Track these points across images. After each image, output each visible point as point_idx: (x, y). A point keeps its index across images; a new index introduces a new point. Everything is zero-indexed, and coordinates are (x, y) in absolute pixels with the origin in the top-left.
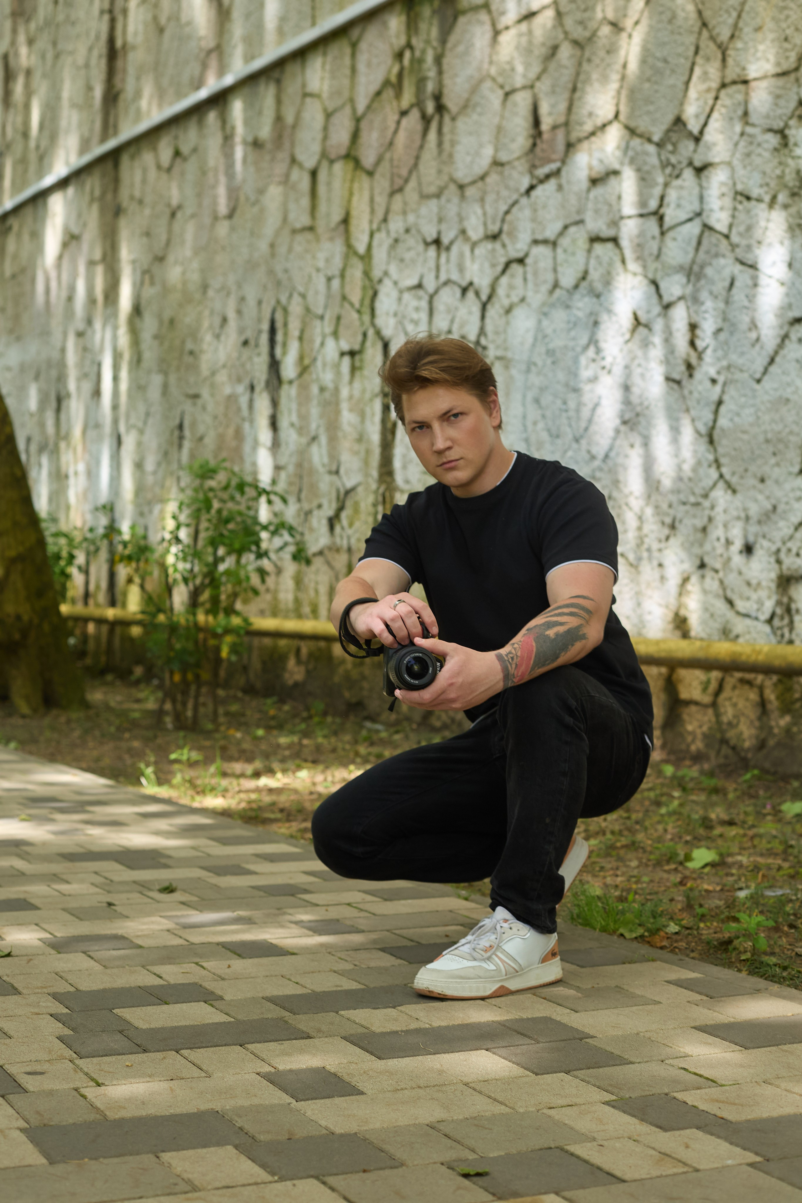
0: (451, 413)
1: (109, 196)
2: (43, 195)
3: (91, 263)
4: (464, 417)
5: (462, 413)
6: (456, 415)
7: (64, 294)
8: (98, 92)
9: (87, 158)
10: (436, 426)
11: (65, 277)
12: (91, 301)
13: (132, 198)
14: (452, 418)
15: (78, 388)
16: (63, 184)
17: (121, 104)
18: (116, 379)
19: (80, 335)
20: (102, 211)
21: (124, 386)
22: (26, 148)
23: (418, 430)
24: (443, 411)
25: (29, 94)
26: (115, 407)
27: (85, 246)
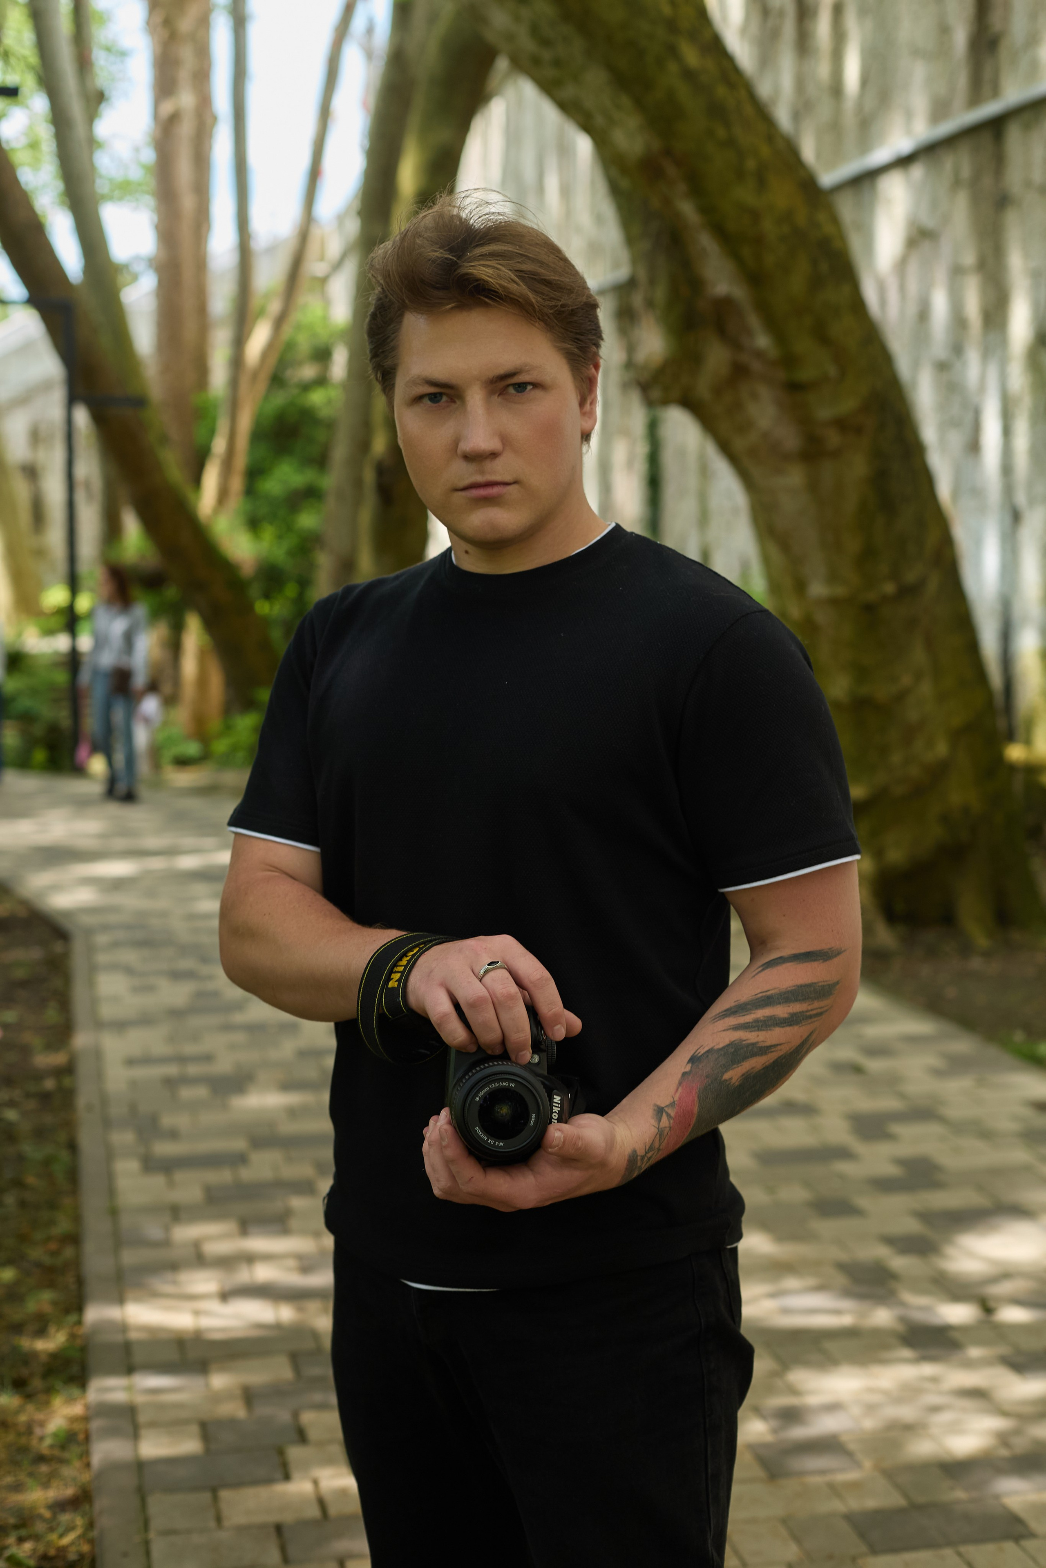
0: (515, 380)
1: (987, 181)
2: (871, 176)
3: (957, 271)
4: (538, 393)
5: (536, 385)
6: (521, 387)
7: (912, 310)
8: (960, 37)
9: (946, 128)
10: (476, 398)
11: (913, 287)
12: (959, 321)
13: (1028, 184)
14: (511, 390)
15: (942, 440)
16: (904, 162)
17: (1004, 52)
18: (1007, 431)
19: (942, 367)
20: (976, 200)
21: (1022, 442)
22: (838, 111)
23: (426, 401)
24: (501, 371)
25: (839, 37)
26: (1007, 469)
27: (946, 246)
